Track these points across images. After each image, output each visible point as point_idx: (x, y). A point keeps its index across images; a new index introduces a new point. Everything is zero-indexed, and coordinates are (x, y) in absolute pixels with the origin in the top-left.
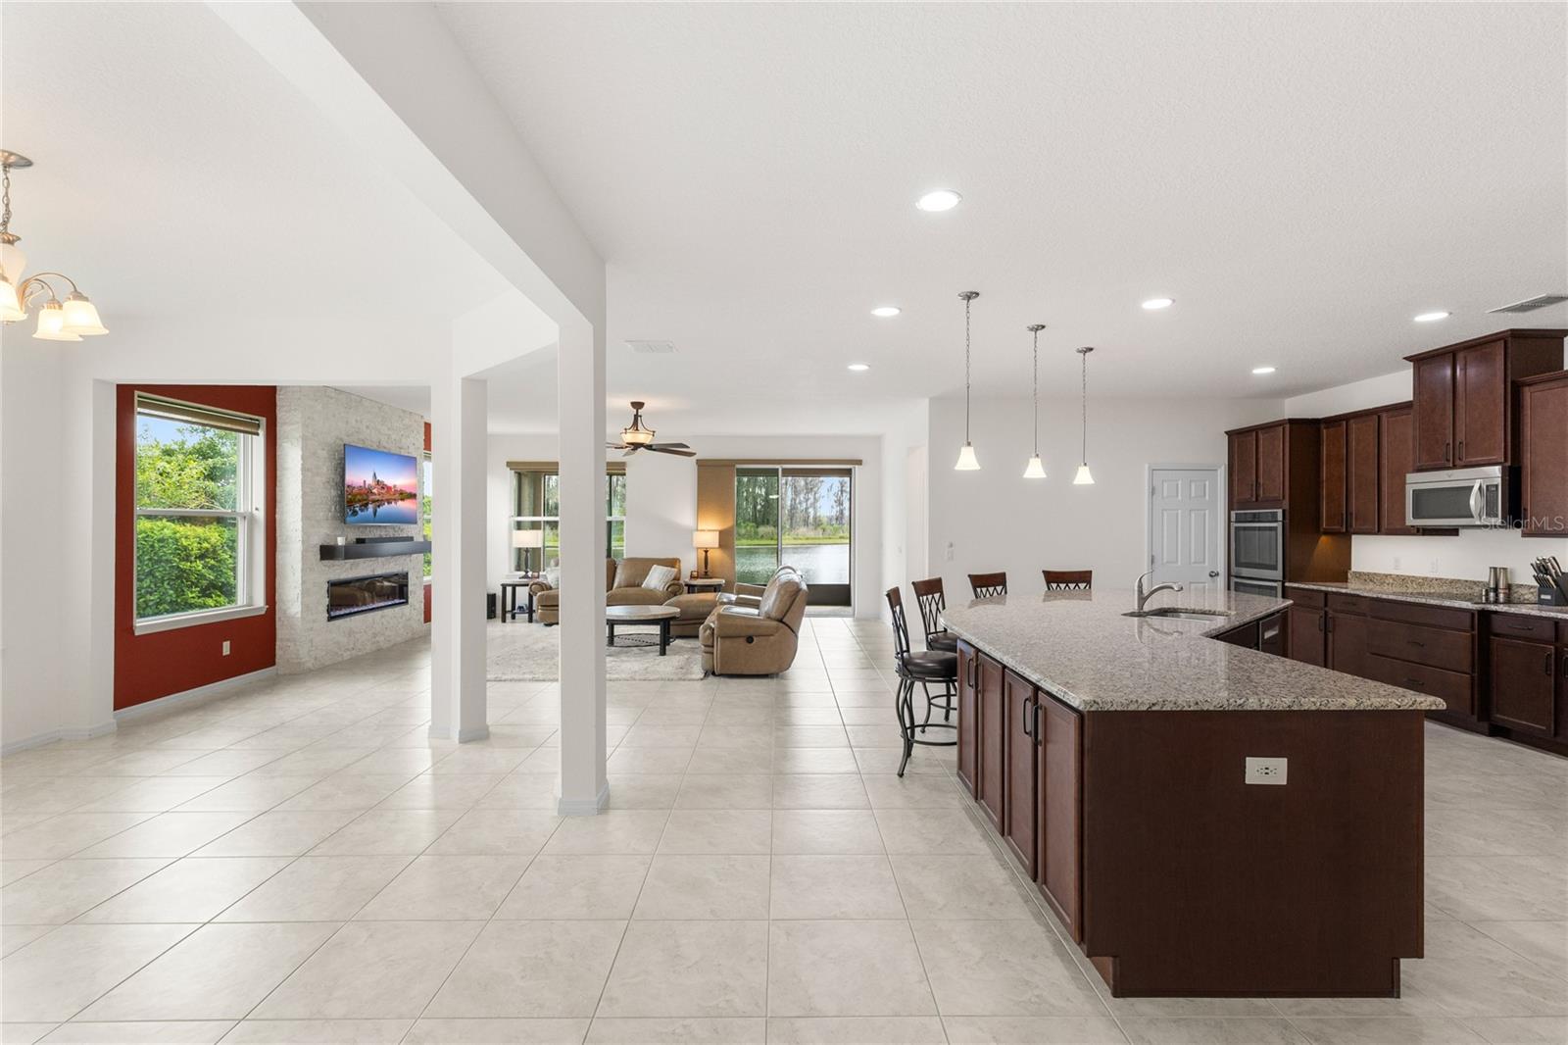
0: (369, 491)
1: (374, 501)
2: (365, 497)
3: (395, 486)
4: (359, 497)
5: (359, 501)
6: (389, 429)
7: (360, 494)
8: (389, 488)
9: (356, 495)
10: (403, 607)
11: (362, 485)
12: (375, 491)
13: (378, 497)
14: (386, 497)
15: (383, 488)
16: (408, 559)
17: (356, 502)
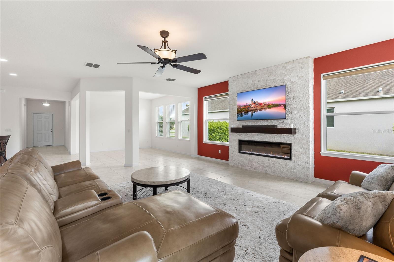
0: (250, 106)
1: (251, 111)
2: (247, 109)
3: (264, 103)
4: (244, 110)
5: (244, 111)
6: (274, 76)
7: (245, 108)
8: (262, 104)
9: (242, 109)
10: (288, 161)
11: (246, 104)
12: (253, 106)
13: (254, 109)
14: (260, 108)
15: (257, 104)
16: (293, 137)
17: (243, 112)
